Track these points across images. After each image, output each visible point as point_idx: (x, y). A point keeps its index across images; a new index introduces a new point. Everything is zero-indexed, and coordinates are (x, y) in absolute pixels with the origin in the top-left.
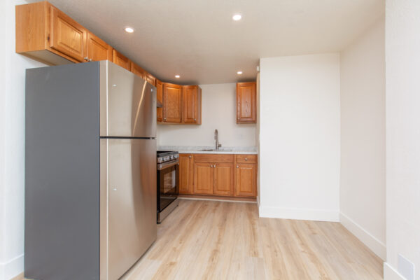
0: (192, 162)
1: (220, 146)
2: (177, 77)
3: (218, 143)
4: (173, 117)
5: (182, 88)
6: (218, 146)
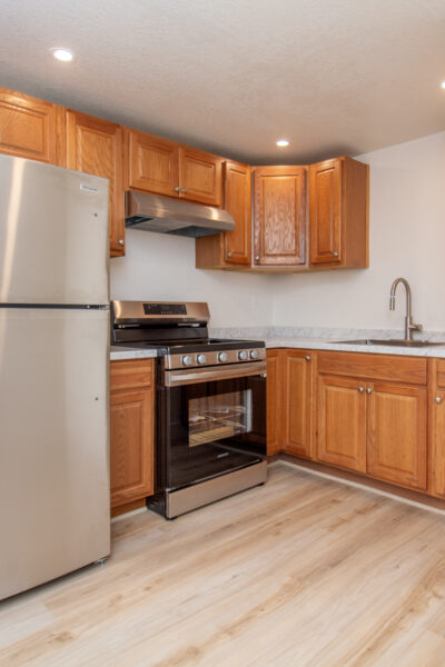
0: (314, 371)
1: (417, 329)
2: (283, 143)
3: (411, 319)
4: (279, 252)
5: (305, 173)
6: (412, 330)
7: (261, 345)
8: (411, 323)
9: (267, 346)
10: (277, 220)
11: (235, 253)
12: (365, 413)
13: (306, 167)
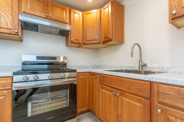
0: (98, 82)
3: (142, 61)
4: (91, 39)
5: (100, 11)
6: (142, 66)
7: (75, 71)
8: (142, 63)
9: (77, 72)
10: (90, 29)
11: (75, 40)
12: (116, 105)
13: (101, 9)
